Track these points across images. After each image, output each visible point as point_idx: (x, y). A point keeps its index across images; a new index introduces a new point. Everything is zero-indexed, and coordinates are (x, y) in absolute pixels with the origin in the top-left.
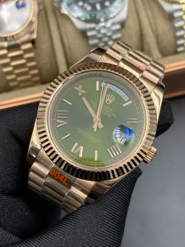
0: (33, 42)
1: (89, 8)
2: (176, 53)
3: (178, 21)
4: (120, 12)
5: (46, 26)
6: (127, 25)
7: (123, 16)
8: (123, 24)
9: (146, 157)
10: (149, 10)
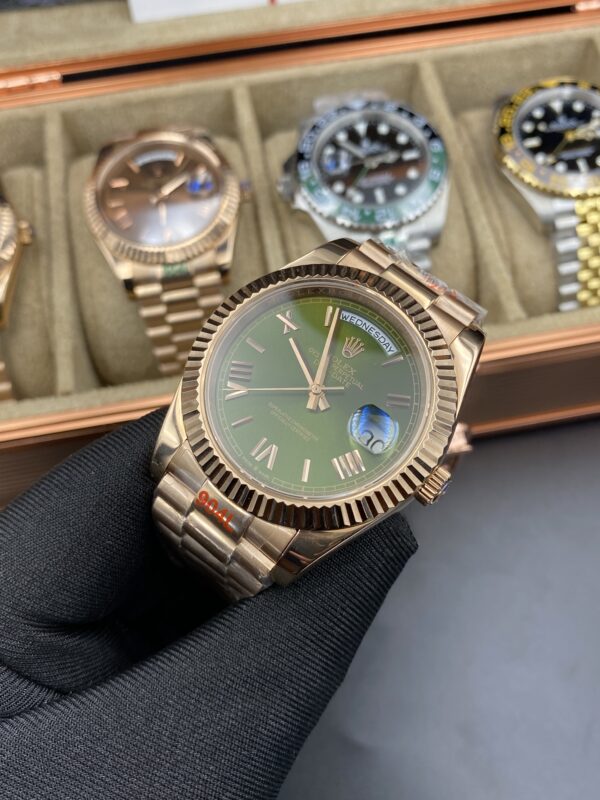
0: (224, 272)
1: (358, 198)
2: (556, 310)
3: (566, 238)
4: (430, 208)
5: (253, 239)
6: (444, 241)
7: (436, 219)
8: (435, 239)
9: (423, 486)
10: (495, 213)
